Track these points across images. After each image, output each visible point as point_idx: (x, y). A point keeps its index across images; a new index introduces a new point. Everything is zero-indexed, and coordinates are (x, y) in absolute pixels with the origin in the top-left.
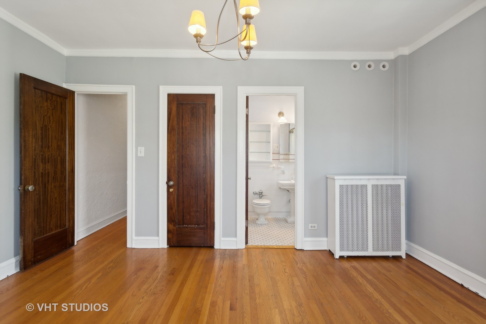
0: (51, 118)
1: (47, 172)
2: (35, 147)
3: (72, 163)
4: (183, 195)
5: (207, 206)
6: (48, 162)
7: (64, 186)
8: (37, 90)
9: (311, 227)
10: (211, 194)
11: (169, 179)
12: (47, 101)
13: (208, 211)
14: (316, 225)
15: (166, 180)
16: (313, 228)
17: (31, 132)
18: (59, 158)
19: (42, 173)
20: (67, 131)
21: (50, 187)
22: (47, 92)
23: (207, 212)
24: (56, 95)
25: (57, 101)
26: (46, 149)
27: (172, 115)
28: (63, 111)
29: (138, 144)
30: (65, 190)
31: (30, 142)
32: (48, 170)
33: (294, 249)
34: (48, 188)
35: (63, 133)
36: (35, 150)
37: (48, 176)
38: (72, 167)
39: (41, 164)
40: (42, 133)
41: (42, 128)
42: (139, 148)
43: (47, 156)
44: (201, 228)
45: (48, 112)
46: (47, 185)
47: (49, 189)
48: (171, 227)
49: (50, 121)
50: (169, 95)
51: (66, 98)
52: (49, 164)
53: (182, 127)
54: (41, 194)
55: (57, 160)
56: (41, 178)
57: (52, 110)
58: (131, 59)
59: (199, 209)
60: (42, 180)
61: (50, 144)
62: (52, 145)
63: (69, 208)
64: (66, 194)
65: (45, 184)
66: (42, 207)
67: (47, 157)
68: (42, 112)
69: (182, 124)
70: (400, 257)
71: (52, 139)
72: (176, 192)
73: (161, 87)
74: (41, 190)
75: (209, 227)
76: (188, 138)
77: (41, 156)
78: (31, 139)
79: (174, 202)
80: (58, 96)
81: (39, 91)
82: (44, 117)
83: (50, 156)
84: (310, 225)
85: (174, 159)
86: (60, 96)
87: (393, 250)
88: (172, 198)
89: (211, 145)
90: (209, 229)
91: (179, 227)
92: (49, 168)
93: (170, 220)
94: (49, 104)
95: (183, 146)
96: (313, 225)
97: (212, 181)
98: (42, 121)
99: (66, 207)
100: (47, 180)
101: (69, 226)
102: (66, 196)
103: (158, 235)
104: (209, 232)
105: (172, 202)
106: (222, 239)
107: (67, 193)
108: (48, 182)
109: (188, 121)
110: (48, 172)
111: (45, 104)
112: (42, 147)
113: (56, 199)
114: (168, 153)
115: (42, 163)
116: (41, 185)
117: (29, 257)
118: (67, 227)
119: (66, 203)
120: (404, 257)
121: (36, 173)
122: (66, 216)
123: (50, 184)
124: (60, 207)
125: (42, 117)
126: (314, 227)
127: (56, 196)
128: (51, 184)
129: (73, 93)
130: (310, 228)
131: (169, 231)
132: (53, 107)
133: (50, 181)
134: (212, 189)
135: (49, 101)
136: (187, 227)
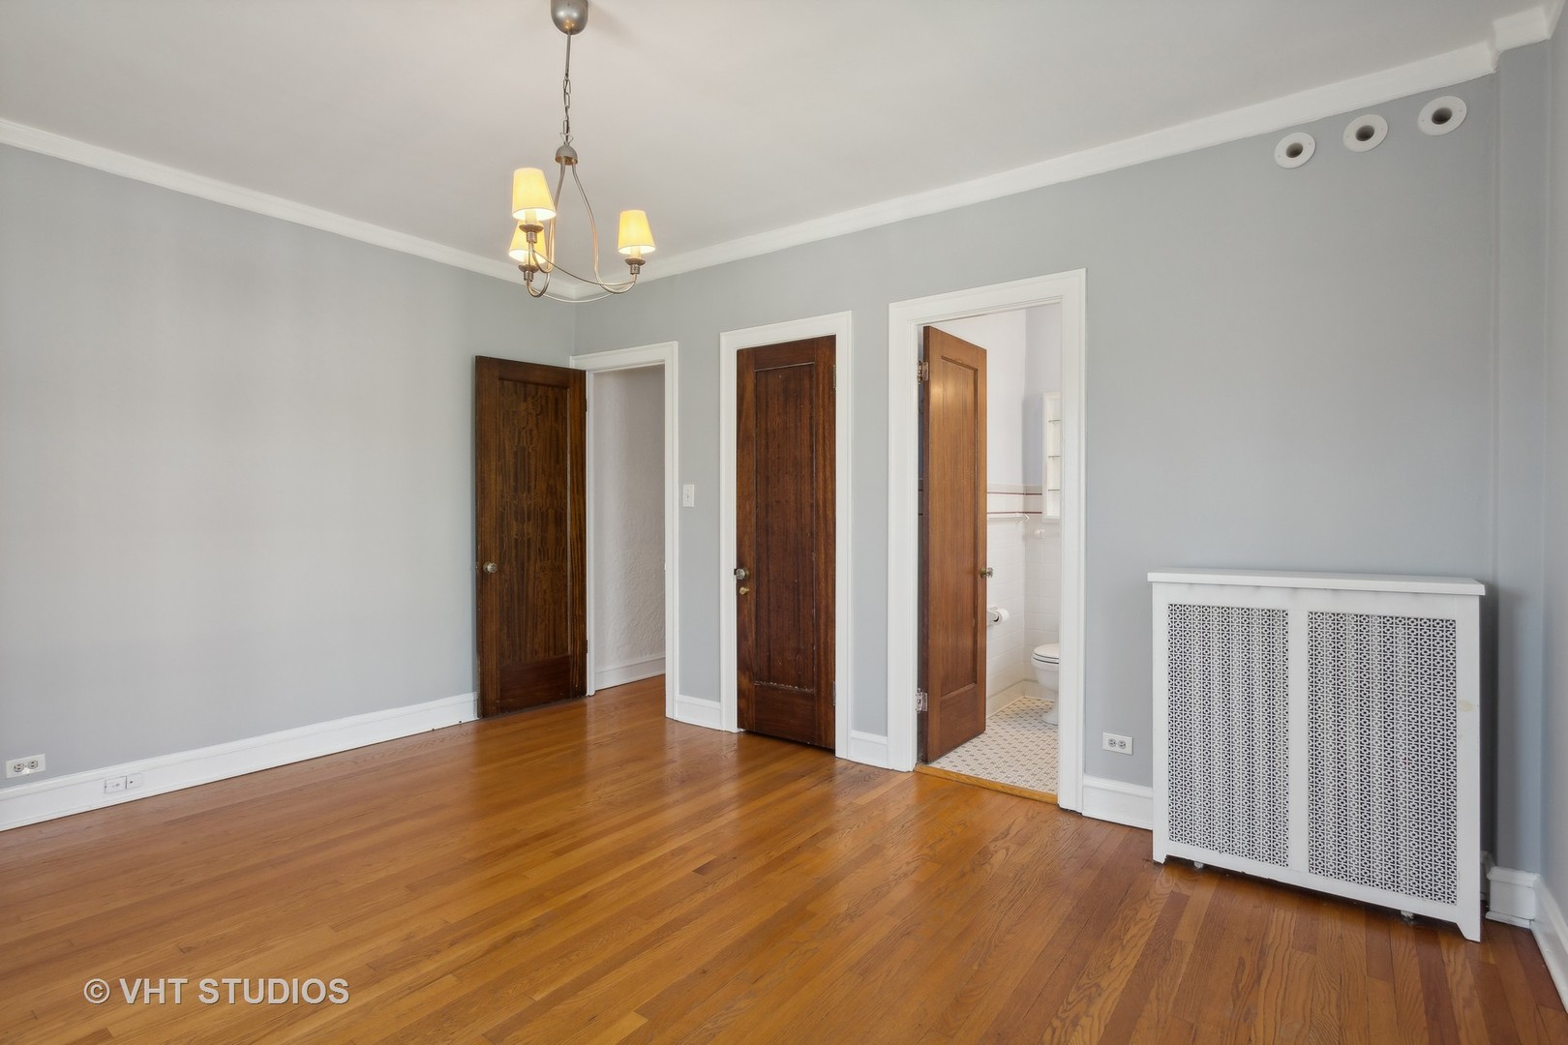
0: (535, 432)
1: (525, 539)
2: (502, 491)
3: (580, 523)
4: (769, 605)
5: (819, 640)
6: (529, 520)
7: (561, 569)
8: (505, 382)
9: (1112, 743)
10: (827, 607)
11: (741, 564)
12: (525, 400)
13: (822, 654)
14: (1128, 740)
15: (734, 565)
16: (1117, 749)
17: (493, 463)
18: (551, 512)
19: (516, 540)
20: (569, 455)
21: (532, 568)
22: (525, 383)
23: (819, 654)
24: (543, 385)
25: (547, 396)
26: (525, 495)
27: (745, 404)
28: (559, 414)
29: (684, 479)
30: (566, 576)
31: (493, 481)
32: (528, 534)
33: (1054, 808)
34: (528, 570)
35: (559, 458)
36: (502, 497)
37: (529, 547)
38: (580, 530)
39: (515, 523)
40: (516, 464)
41: (516, 453)
42: (685, 487)
43: (525, 507)
44: (805, 696)
45: (528, 420)
46: (526, 564)
47: (531, 572)
48: (745, 681)
49: (532, 438)
50: (740, 353)
51: (566, 389)
52: (531, 522)
53: (767, 429)
54: (515, 579)
55: (547, 515)
56: (514, 551)
57: (537, 415)
58: (672, 279)
59: (802, 647)
60: (516, 553)
61: (532, 484)
62: (535, 485)
63: (573, 615)
64: (566, 585)
65: (523, 564)
66: (516, 606)
67: (526, 509)
68: (516, 421)
69: (766, 424)
70: (1452, 930)
71: (536, 473)
72: (754, 594)
73: (725, 338)
74: (515, 574)
75: (823, 694)
76: (779, 458)
77: (513, 508)
78: (493, 476)
79: (750, 621)
80: (549, 386)
81: (511, 383)
82: (520, 433)
83: (533, 507)
84: (1107, 736)
85: (750, 513)
86: (553, 386)
87: (1419, 892)
88: (746, 611)
89: (828, 474)
90: (822, 701)
91: (761, 686)
92: (530, 530)
93: (744, 666)
94: (530, 406)
95: (767, 478)
96: (1118, 738)
97: (830, 572)
98: (516, 441)
99: (566, 612)
100: (526, 553)
101: (574, 651)
102: (566, 590)
103: (720, 701)
104: (823, 708)
105: (747, 620)
106: (855, 734)
107: (569, 584)
108: (529, 560)
109: (779, 414)
110: (529, 540)
111: (523, 406)
112: (516, 490)
113: (545, 593)
114: (738, 498)
115: (516, 520)
116: (514, 563)
117: (492, 696)
118: (569, 653)
119: (566, 603)
120: (1472, 931)
121: (506, 539)
122: (567, 629)
123: (532, 562)
124: (554, 609)
125: (517, 432)
126: (1123, 745)
127: (544, 587)
128: (535, 563)
129: (579, 376)
130: (1106, 746)
131: (741, 694)
132: (539, 409)
133: (533, 557)
134: (830, 595)
135: (529, 399)
136: (775, 689)
